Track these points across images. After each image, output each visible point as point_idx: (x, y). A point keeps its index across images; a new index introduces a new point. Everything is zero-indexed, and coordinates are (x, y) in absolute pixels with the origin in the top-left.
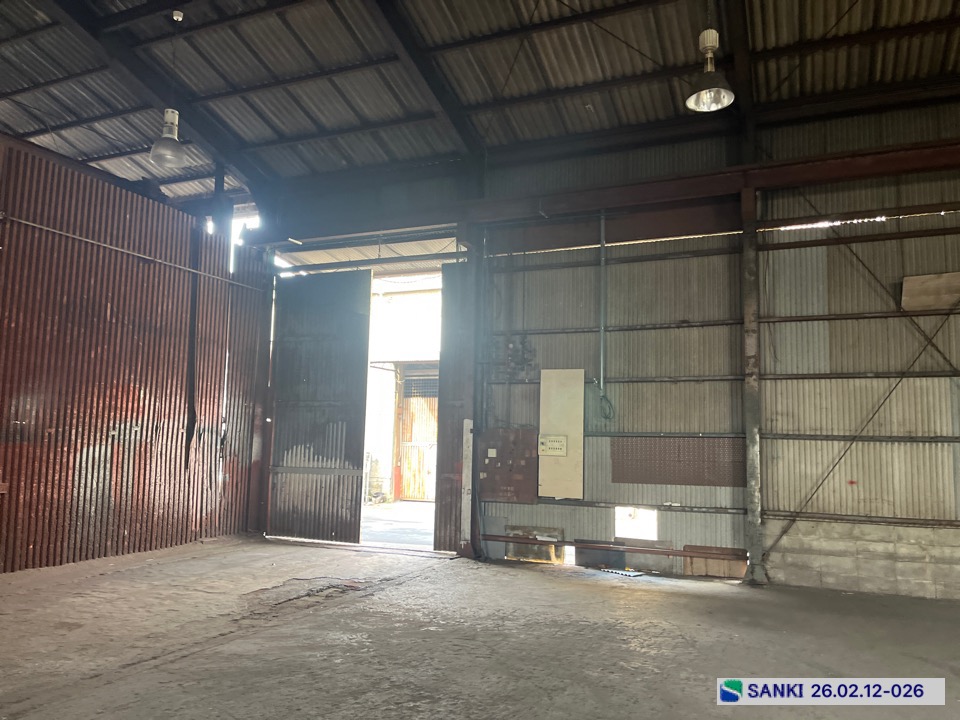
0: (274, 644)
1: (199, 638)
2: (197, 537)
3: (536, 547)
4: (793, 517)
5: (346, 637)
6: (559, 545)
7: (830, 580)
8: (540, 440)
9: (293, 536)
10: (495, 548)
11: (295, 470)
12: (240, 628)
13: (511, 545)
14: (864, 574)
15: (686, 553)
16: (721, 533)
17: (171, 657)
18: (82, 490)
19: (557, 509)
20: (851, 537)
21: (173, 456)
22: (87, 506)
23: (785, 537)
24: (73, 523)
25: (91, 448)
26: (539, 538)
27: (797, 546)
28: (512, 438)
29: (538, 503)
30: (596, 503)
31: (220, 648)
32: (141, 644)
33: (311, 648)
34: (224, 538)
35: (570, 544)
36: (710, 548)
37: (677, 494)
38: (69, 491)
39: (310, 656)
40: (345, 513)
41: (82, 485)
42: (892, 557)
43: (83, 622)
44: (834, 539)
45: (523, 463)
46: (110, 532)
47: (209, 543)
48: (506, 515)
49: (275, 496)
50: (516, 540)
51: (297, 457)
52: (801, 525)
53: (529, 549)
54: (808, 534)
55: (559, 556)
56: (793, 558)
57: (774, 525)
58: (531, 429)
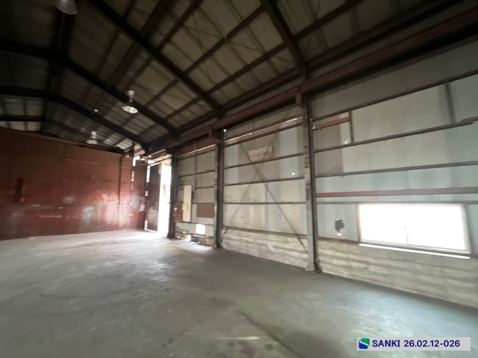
8: (183, 205)
15: (208, 238)
18: (85, 217)
19: (186, 224)
22: (86, 221)
23: (225, 234)
26: (184, 232)
27: (228, 237)
30: (193, 223)
35: (189, 234)
38: (81, 217)
40: (156, 224)
44: (236, 235)
47: (125, 230)
48: (179, 226)
50: (180, 233)
52: (229, 231)
53: (183, 236)
54: (231, 233)
55: (187, 238)
56: (227, 241)
57: (224, 230)
58: (182, 203)
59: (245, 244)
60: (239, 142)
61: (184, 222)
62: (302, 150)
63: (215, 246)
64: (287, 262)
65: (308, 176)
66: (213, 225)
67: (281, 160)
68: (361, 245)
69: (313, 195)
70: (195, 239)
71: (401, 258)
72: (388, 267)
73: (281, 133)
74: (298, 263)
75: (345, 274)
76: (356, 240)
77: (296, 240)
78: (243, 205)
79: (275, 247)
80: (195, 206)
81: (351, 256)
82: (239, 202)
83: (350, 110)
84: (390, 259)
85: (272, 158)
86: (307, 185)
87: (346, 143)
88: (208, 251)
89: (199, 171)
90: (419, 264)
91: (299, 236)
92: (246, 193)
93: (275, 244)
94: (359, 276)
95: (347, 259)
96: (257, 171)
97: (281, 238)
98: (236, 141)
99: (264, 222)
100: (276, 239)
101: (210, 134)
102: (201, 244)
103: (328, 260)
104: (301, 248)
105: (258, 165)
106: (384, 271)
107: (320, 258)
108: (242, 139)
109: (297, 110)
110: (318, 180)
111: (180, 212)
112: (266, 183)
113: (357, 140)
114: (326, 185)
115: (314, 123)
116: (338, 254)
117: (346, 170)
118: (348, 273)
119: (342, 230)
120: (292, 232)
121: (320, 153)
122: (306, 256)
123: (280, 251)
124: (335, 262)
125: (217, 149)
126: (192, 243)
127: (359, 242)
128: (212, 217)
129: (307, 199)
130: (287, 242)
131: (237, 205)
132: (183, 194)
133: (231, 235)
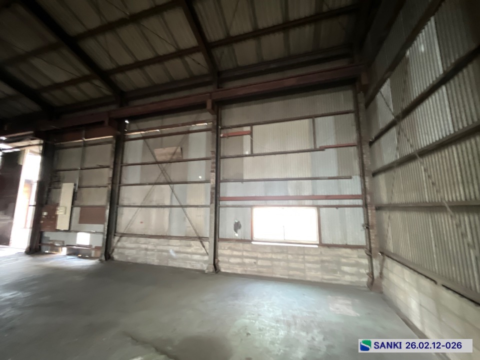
3: (56, 248)
6: (62, 247)
7: (129, 258)
14: (138, 256)
15: (95, 249)
19: (62, 234)
20: (136, 242)
23: (118, 243)
26: (57, 245)
27: (122, 246)
28: (52, 208)
29: (56, 231)
30: (72, 231)
35: (65, 246)
42: (146, 249)
44: (132, 243)
48: (49, 236)
50: (50, 245)
52: (124, 238)
53: (54, 248)
54: (125, 241)
55: (62, 250)
56: (120, 251)
57: (117, 238)
58: (57, 205)
59: (143, 252)
60: (144, 138)
61: (59, 230)
62: (210, 155)
63: (103, 258)
64: (188, 267)
65: (213, 181)
66: (103, 233)
67: (189, 162)
68: (253, 243)
69: (216, 198)
70: (75, 252)
71: (279, 251)
72: (271, 259)
73: (191, 135)
74: (198, 266)
75: (239, 270)
76: (250, 239)
77: (198, 243)
78: (143, 209)
79: (177, 252)
80: (77, 210)
81: (245, 254)
82: (139, 205)
83: (251, 125)
84: (273, 253)
85: (180, 159)
86: (212, 188)
87: (247, 153)
88: (91, 266)
89: (86, 166)
90: (290, 254)
91: (201, 239)
92: (148, 195)
93: (177, 249)
94: (250, 270)
95: (241, 257)
96: (163, 172)
97: (184, 242)
98: (141, 136)
99: (166, 226)
100: (179, 244)
101: (107, 123)
102: (83, 257)
103: (226, 259)
104: (203, 251)
105: (164, 165)
106: (268, 263)
107: (220, 258)
108: (148, 135)
109: (207, 115)
110: (222, 184)
111: (53, 218)
112: (172, 185)
113: (256, 151)
114: (229, 190)
115: (222, 131)
116: (235, 253)
117: (246, 177)
118: (241, 269)
119: (239, 231)
120: (195, 236)
121: (225, 160)
122: (206, 258)
123: (182, 255)
124: (232, 260)
125: (115, 142)
126: (69, 257)
127: (252, 240)
128: (102, 223)
129: (211, 203)
130: (190, 246)
131: (136, 209)
132: (59, 193)
133: (126, 243)
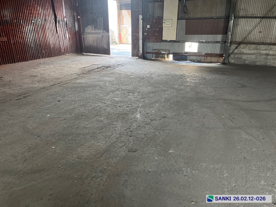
0: (89, 80)
1: (70, 79)
2: (64, 54)
3: (161, 55)
4: (240, 43)
5: (109, 79)
6: (168, 55)
7: (247, 62)
8: (163, 22)
9: (91, 53)
10: (149, 56)
11: (89, 33)
12: (80, 77)
13: (154, 55)
14: (257, 60)
15: (205, 56)
16: (217, 49)
17: (63, 83)
18: (28, 39)
19: (168, 44)
20: (256, 49)
21: (52, 29)
22: (31, 44)
23: (236, 50)
24: (28, 49)
25: (28, 26)
26: (162, 52)
27: (239, 52)
28: (154, 21)
29: (162, 42)
30: (180, 41)
31: (75, 81)
32: (54, 80)
33: (100, 81)
34: (72, 54)
35: (171, 54)
36: (213, 54)
37: (205, 37)
38: (25, 39)
39: (100, 83)
40: (105, 46)
41: (28, 38)
42: (267, 55)
43: (37, 75)
44: (251, 50)
45: (158, 29)
46: (39, 52)
47: (68, 55)
48: (152, 46)
49: (84, 42)
50: (156, 53)
51: (89, 29)
53: (159, 56)
54: (244, 48)
55: (168, 58)
56: (237, 56)
57: (233, 47)
59: (264, 57)
61: (166, 41)
66: (220, 42)
80: (183, 22)
102: (193, 62)
133: (245, 50)
